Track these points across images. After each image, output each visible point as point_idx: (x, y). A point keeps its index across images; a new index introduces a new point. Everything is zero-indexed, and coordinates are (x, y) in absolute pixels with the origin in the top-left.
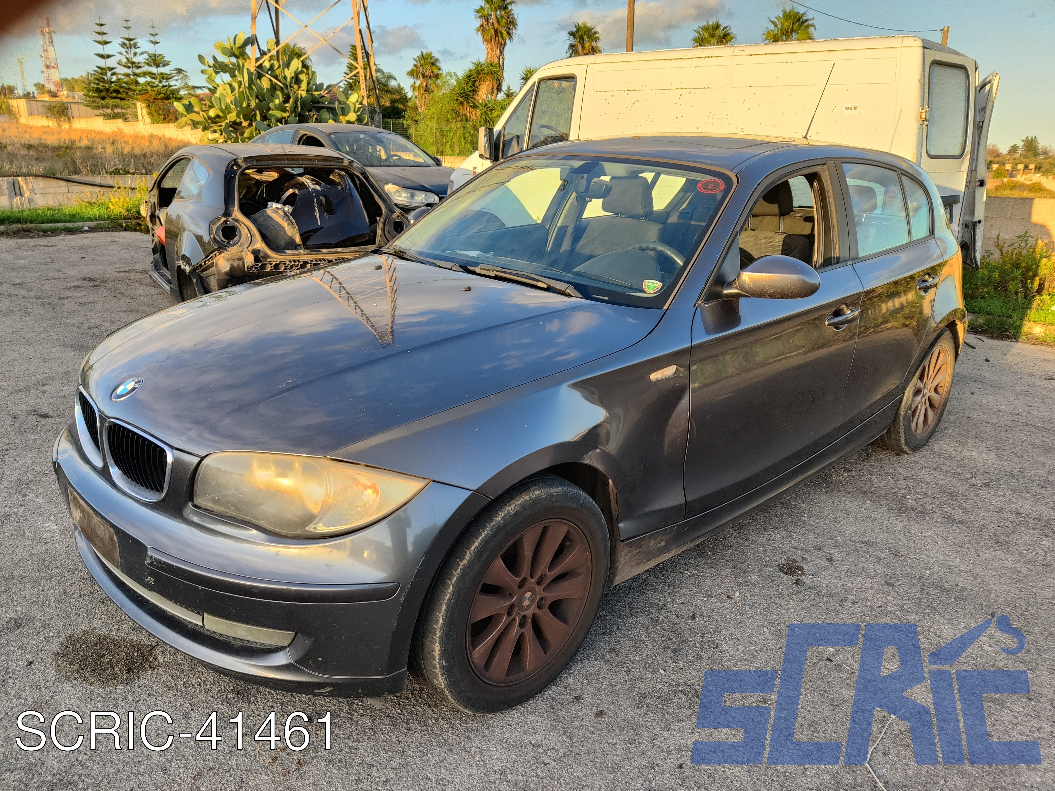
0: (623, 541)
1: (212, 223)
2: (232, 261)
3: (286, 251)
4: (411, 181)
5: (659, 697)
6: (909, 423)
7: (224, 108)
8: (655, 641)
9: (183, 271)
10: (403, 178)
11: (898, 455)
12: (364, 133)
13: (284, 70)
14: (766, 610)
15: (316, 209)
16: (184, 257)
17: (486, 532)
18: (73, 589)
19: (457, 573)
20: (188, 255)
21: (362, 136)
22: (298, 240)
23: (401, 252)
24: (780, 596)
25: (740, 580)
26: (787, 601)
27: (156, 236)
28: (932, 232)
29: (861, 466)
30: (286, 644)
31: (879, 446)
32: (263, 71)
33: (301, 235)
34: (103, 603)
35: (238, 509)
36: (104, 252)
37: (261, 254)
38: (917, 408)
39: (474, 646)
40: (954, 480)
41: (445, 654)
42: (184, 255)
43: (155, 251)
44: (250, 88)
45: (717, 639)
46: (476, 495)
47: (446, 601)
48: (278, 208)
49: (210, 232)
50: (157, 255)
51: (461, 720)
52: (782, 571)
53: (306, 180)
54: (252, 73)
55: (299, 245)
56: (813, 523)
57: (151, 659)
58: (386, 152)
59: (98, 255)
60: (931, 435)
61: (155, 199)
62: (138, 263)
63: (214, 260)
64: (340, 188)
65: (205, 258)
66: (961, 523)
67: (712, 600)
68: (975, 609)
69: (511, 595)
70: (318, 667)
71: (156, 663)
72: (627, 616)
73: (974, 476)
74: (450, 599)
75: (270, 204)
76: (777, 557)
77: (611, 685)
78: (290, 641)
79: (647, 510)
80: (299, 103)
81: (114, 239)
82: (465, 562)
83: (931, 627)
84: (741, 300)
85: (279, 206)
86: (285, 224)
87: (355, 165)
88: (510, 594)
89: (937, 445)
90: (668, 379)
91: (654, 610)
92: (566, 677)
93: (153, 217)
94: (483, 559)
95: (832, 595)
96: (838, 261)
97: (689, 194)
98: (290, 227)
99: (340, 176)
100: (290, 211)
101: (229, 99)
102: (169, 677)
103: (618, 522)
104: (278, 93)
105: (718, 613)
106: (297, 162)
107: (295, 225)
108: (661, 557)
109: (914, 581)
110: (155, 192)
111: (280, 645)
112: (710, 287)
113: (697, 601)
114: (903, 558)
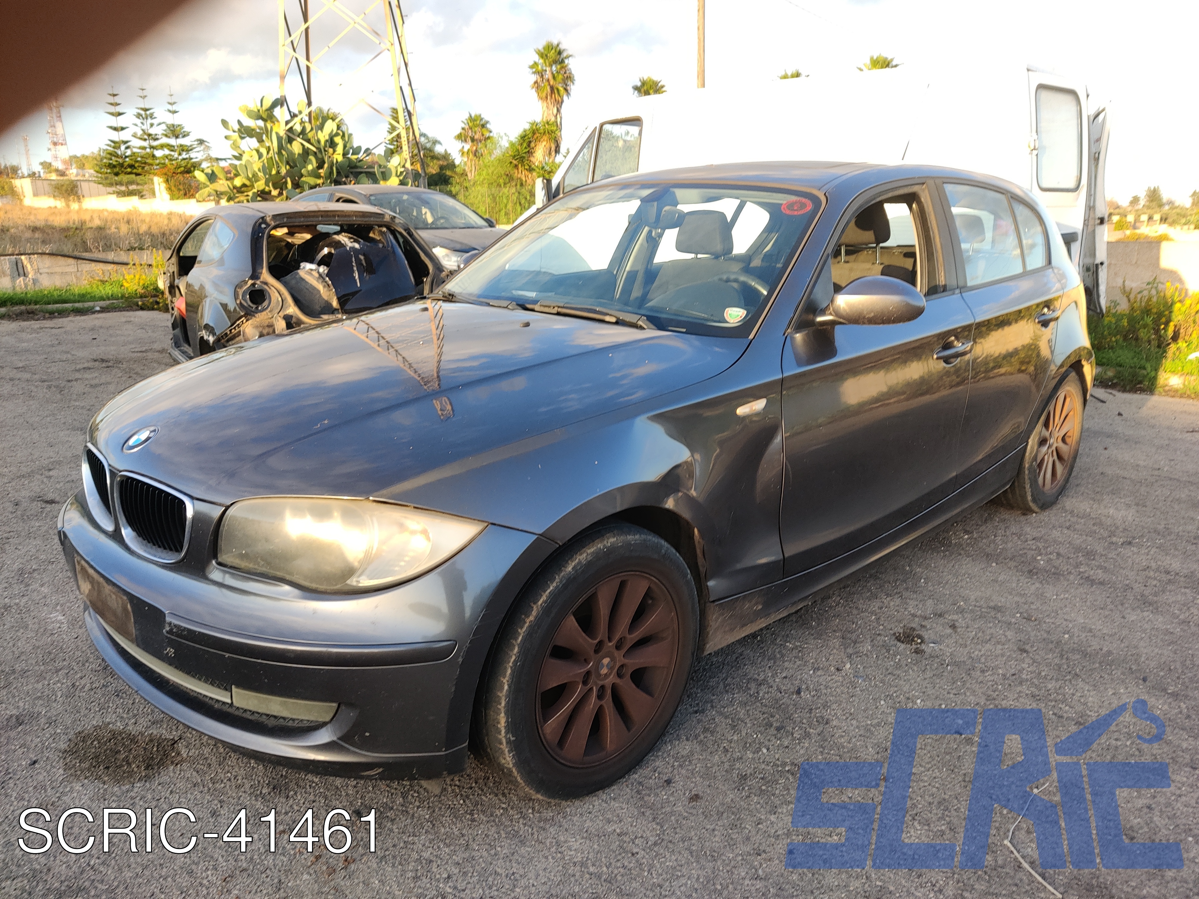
0: (714, 601)
1: (238, 286)
2: (261, 329)
3: (323, 316)
4: (461, 243)
5: (762, 779)
6: (1035, 477)
7: (250, 176)
8: (756, 719)
9: (207, 342)
10: (452, 240)
11: (1024, 514)
12: (408, 193)
13: (317, 133)
14: (882, 681)
15: (355, 268)
16: (207, 327)
17: (555, 584)
18: (83, 682)
19: (522, 632)
20: (211, 324)
21: (405, 197)
22: (335, 303)
23: (450, 295)
24: (898, 666)
25: (850, 651)
26: (905, 671)
27: (176, 309)
28: (1049, 262)
29: (983, 528)
30: (328, 719)
31: (1002, 505)
32: (293, 134)
33: (339, 299)
34: (118, 695)
35: (269, 564)
36: (118, 332)
37: (294, 320)
38: (1043, 460)
39: (546, 720)
40: (1091, 539)
41: (512, 727)
42: (206, 325)
43: (174, 326)
44: (279, 153)
45: (826, 714)
46: (543, 538)
47: (511, 664)
48: (312, 270)
49: (236, 297)
50: (178, 331)
51: (533, 809)
52: (899, 640)
53: (343, 238)
54: (282, 138)
55: (336, 309)
56: (931, 588)
57: (173, 754)
58: (432, 214)
59: (111, 336)
60: (1062, 491)
61: (174, 268)
62: (156, 342)
63: (241, 329)
64: (381, 245)
65: (231, 326)
66: (1102, 583)
67: (819, 673)
68: (1123, 673)
69: (587, 662)
70: (366, 745)
71: (179, 758)
72: (721, 693)
73: (1112, 534)
74: (515, 662)
75: (302, 265)
76: (893, 626)
77: (706, 766)
78: (332, 715)
79: (739, 566)
80: (334, 169)
81: (129, 319)
82: (532, 618)
83: (1073, 695)
84: (837, 328)
85: (313, 266)
86: (320, 287)
87: (397, 221)
88: (585, 660)
89: (1069, 502)
90: (757, 414)
91: (753, 686)
92: (654, 760)
93: (173, 288)
94: (552, 615)
95: (957, 664)
96: (945, 289)
97: (773, 234)
98: (326, 289)
99: (382, 233)
100: (326, 272)
101: (257, 165)
102: (194, 773)
103: (707, 580)
104: (312, 158)
105: (826, 687)
106: (332, 219)
107: (332, 287)
108: (757, 623)
109: (1051, 646)
110: (174, 260)
111: (321, 720)
112: (800, 316)
113: (802, 674)
114: (1037, 622)
